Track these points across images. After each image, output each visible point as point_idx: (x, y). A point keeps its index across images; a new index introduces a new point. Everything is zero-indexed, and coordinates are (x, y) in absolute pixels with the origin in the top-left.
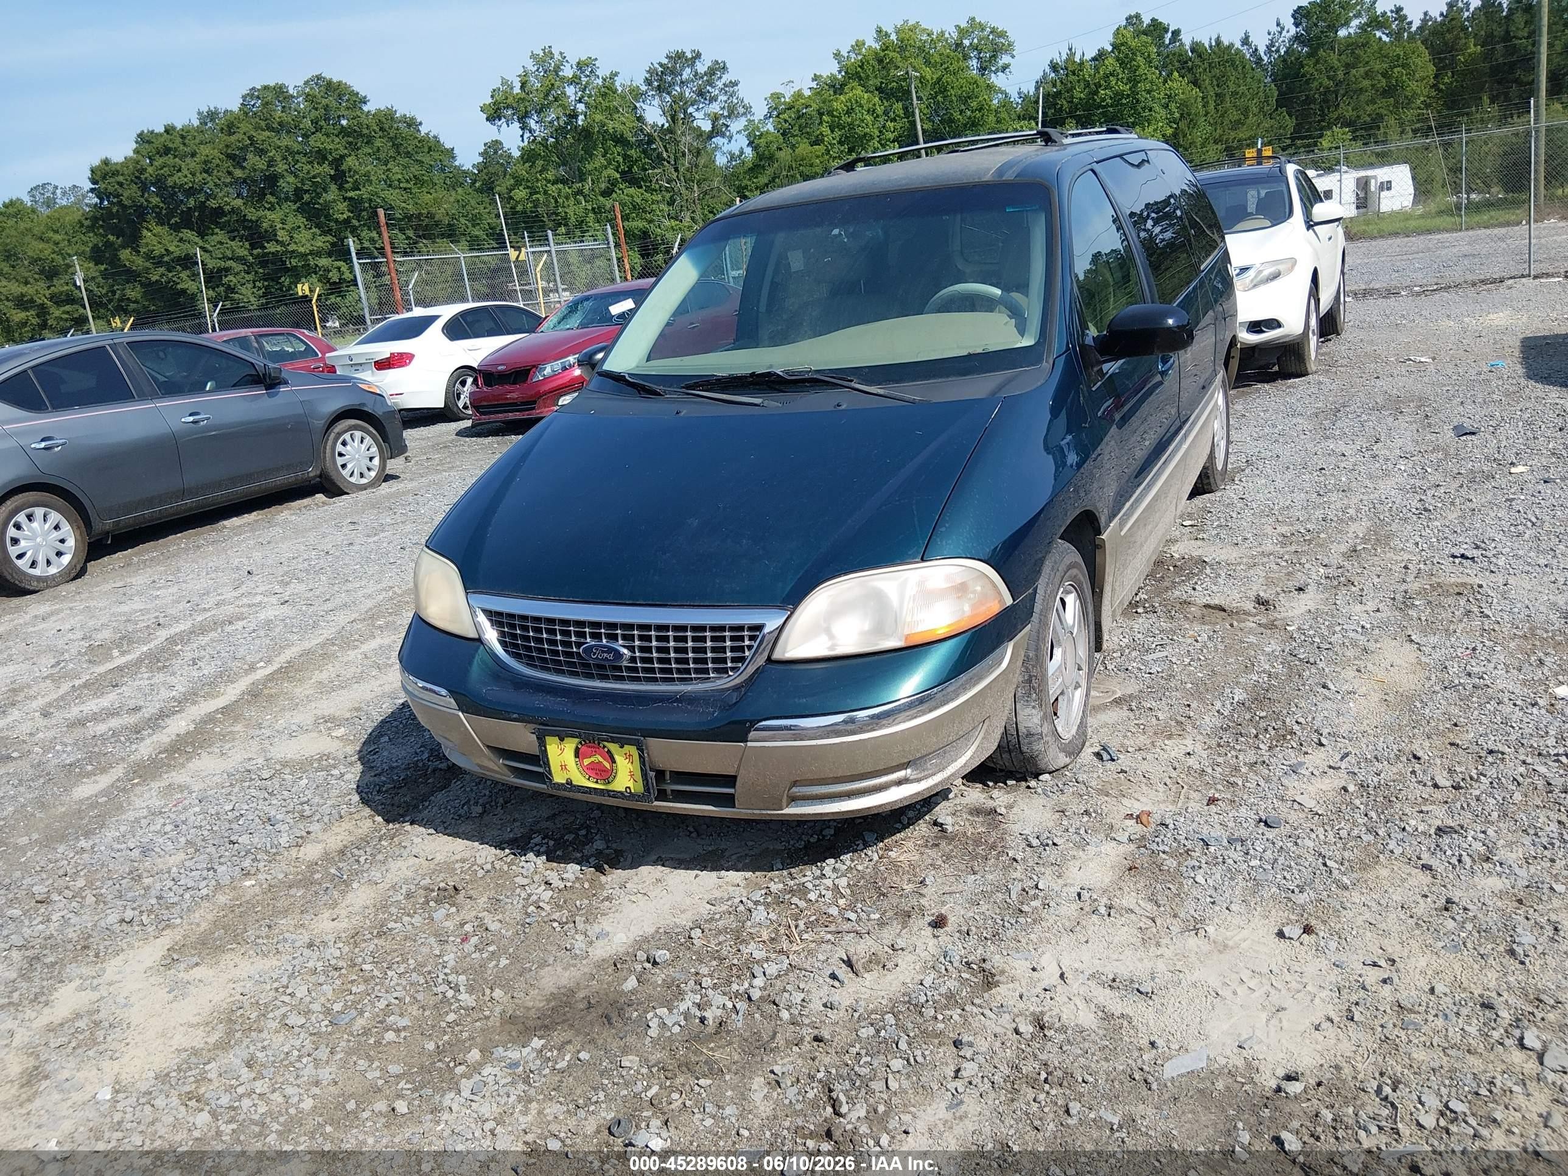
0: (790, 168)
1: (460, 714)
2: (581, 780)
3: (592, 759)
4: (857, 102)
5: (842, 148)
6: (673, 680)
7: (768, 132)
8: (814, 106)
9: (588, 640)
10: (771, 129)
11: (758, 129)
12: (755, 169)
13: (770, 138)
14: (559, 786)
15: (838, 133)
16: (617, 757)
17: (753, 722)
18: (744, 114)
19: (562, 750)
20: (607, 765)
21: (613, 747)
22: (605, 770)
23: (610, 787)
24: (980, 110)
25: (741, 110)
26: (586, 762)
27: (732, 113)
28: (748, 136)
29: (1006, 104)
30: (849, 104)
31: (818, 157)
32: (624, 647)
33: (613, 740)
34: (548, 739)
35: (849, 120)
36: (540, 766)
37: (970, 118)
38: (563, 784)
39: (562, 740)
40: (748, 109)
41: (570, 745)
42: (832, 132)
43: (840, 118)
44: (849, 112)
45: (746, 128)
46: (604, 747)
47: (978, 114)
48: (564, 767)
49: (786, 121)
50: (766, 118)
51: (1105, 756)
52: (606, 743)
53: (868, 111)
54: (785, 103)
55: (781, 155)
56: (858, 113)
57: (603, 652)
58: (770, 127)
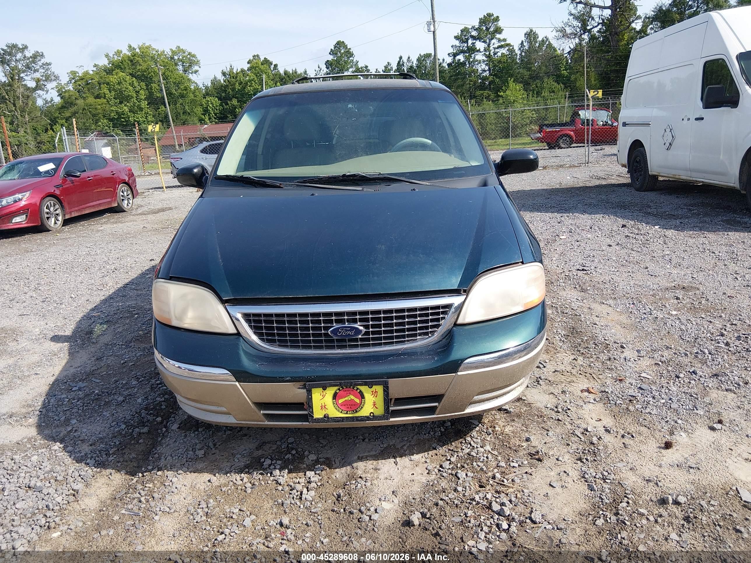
0: (84, 109)
1: (237, 383)
2: (334, 413)
3: (346, 399)
4: (123, 79)
5: (116, 101)
6: (392, 343)
7: (69, 90)
8: (97, 80)
9: (335, 324)
10: (72, 89)
11: (64, 88)
12: (63, 108)
13: (71, 94)
14: (318, 420)
15: (113, 93)
16: (366, 395)
17: (463, 360)
18: (55, 80)
19: (324, 396)
20: (357, 401)
21: (363, 388)
22: (355, 404)
23: (357, 415)
24: (186, 90)
25: (53, 78)
26: (341, 401)
27: (48, 78)
28: (58, 91)
29: (197, 89)
30: (119, 80)
31: (99, 105)
32: (361, 326)
33: (366, 384)
34: (314, 390)
35: (120, 88)
36: (305, 410)
37: (180, 93)
38: (322, 419)
39: (325, 389)
40: (57, 78)
41: (330, 392)
42: (110, 92)
43: (114, 86)
44: (119, 83)
45: (57, 87)
46: (358, 389)
47: (185, 92)
48: (324, 407)
49: (80, 85)
50: (68, 83)
51: (541, 366)
52: (359, 387)
53: (130, 84)
54: (79, 76)
55: (78, 102)
56: (125, 85)
57: (347, 330)
58: (71, 87)
